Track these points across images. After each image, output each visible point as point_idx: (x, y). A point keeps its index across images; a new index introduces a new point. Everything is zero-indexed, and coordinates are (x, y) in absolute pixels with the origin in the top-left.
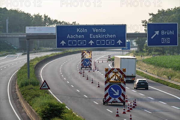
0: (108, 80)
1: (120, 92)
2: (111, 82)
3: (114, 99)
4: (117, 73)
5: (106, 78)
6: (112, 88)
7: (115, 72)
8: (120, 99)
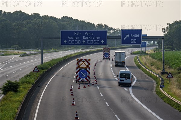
0: (79, 66)
1: (86, 74)
2: (80, 68)
3: (82, 79)
4: (85, 62)
5: (77, 65)
6: (81, 72)
7: (83, 62)
8: (86, 79)
